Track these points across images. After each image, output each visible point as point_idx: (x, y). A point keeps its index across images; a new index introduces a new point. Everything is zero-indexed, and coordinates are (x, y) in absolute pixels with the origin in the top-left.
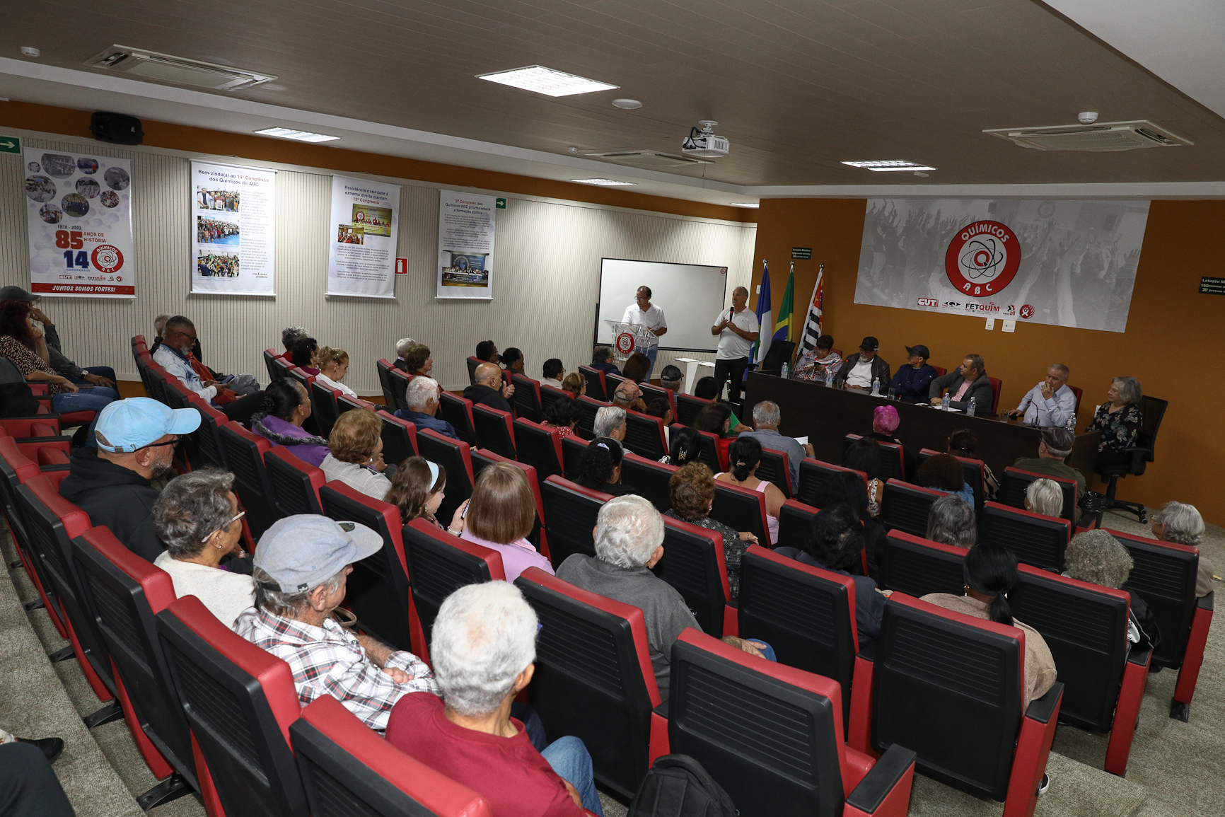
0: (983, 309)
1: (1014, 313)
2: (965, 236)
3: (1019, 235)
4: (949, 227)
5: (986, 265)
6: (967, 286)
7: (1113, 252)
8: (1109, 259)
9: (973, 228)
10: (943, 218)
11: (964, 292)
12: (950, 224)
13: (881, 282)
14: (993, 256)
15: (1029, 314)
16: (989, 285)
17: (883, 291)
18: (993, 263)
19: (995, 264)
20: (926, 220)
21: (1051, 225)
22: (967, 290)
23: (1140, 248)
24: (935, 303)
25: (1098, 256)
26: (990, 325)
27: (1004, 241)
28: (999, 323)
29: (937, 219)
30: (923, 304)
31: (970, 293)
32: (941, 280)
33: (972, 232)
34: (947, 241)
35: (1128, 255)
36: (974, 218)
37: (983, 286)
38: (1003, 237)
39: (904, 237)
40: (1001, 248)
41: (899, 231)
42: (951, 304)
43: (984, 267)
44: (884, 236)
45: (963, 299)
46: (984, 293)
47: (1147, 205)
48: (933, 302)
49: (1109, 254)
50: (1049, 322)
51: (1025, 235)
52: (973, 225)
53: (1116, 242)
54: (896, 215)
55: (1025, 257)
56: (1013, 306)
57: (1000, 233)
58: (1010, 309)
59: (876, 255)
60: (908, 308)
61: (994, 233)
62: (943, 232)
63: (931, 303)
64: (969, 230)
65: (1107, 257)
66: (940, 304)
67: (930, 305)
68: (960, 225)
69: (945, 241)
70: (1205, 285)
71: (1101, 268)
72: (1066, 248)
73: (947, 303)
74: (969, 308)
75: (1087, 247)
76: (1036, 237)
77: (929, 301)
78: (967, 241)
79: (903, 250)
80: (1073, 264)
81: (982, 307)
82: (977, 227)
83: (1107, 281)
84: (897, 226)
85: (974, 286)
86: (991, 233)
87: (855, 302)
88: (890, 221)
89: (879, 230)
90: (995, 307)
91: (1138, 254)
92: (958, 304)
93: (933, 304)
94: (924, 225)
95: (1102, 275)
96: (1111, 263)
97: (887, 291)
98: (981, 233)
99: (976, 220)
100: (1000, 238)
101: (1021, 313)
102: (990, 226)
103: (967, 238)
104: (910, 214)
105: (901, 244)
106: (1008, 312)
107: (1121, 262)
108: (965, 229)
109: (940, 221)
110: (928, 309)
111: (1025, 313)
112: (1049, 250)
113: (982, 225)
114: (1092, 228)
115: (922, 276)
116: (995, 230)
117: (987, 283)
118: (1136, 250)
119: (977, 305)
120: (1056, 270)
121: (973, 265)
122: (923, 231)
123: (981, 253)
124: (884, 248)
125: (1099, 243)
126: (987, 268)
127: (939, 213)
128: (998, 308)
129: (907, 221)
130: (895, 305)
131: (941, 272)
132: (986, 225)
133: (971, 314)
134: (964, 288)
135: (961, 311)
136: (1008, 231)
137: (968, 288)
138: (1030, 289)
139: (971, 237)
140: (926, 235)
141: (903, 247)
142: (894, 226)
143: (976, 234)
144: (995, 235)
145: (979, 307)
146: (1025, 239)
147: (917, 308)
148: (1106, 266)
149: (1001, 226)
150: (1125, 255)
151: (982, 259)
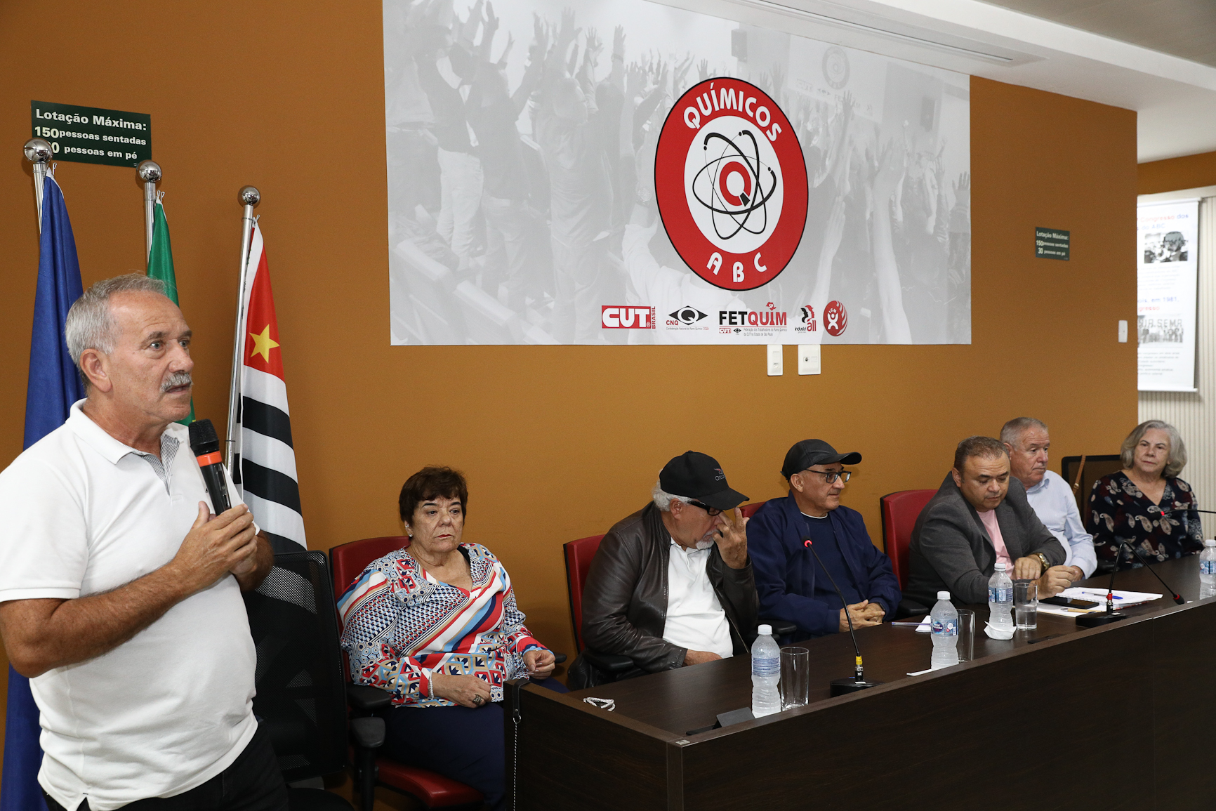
0: (755, 323)
1: (813, 327)
2: (692, 116)
3: (799, 125)
4: (650, 87)
5: (744, 203)
6: (715, 262)
7: (939, 175)
8: (936, 192)
9: (705, 95)
10: (632, 56)
11: (707, 276)
12: (650, 77)
13: (481, 261)
14: (757, 177)
15: (839, 322)
16: (758, 256)
17: (491, 290)
18: (759, 199)
19: (763, 202)
20: (587, 57)
21: (847, 106)
22: (716, 272)
23: (969, 173)
24: (648, 318)
25: (921, 183)
26: (775, 366)
27: (773, 138)
28: (790, 353)
29: (618, 57)
30: (615, 323)
31: (722, 281)
32: (652, 245)
33: (706, 108)
34: (653, 128)
35: (957, 185)
36: (704, 68)
37: (747, 259)
38: (770, 127)
39: (530, 103)
40: (770, 159)
41: (514, 77)
42: (688, 315)
43: (742, 208)
44: (465, 92)
45: (711, 299)
46: (753, 282)
47: (966, 87)
48: (643, 314)
49: (935, 182)
50: (873, 340)
51: (810, 127)
52: (701, 88)
53: (940, 155)
54: (492, 25)
55: (815, 182)
56: (810, 308)
57: (763, 116)
58: (806, 315)
59: (447, 158)
60: (580, 337)
61: (751, 114)
62: (639, 100)
63: (637, 317)
64: (699, 99)
65: (933, 187)
66: (662, 317)
67: (636, 325)
68: (676, 83)
69: (646, 127)
70: (1040, 243)
71: (929, 214)
72: (876, 164)
73: (675, 315)
74: (726, 322)
75: (905, 165)
76: (828, 135)
77: (631, 311)
78: (696, 131)
79: (536, 146)
80: (891, 201)
81: (753, 317)
82: (713, 92)
83: (940, 239)
84: (502, 64)
85: (729, 258)
86: (743, 115)
87: (395, 341)
88: (477, 41)
89: (445, 68)
90: (778, 314)
91: (968, 184)
92: (702, 316)
93: (643, 323)
94: (583, 69)
95: (931, 227)
96: (939, 196)
97: (503, 290)
98: (725, 112)
99: (710, 74)
100: (764, 130)
101: (826, 323)
102: (741, 94)
103: (697, 121)
104: (538, 28)
105: (523, 124)
106: (805, 325)
107: (951, 201)
108: (689, 98)
109: (627, 62)
110: (633, 338)
111: (833, 323)
112: (851, 168)
113: (723, 91)
114: (907, 123)
115: (603, 235)
116: (753, 107)
117: (753, 253)
118: (965, 174)
119: (743, 314)
120: (868, 216)
121: (720, 202)
122: (585, 91)
123: (732, 167)
124: (472, 136)
125: (920, 156)
126: (749, 211)
127: (619, 37)
128: (784, 314)
129: (532, 50)
130: (537, 334)
131: (649, 224)
132: (732, 91)
133: (732, 339)
134: (709, 266)
135: (708, 333)
136: (778, 115)
137: (718, 265)
138: (834, 261)
139: (704, 120)
140: (594, 105)
141: (533, 136)
142: (494, 58)
143: (715, 115)
144: (753, 120)
145: (746, 317)
146: (809, 136)
147: (602, 339)
148: (934, 207)
149: (763, 98)
150: (953, 184)
151: (736, 184)
